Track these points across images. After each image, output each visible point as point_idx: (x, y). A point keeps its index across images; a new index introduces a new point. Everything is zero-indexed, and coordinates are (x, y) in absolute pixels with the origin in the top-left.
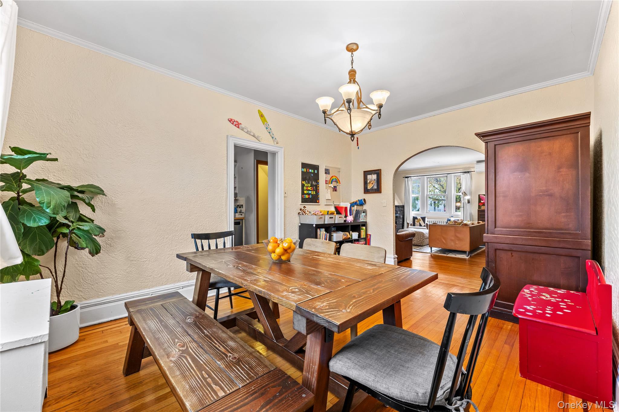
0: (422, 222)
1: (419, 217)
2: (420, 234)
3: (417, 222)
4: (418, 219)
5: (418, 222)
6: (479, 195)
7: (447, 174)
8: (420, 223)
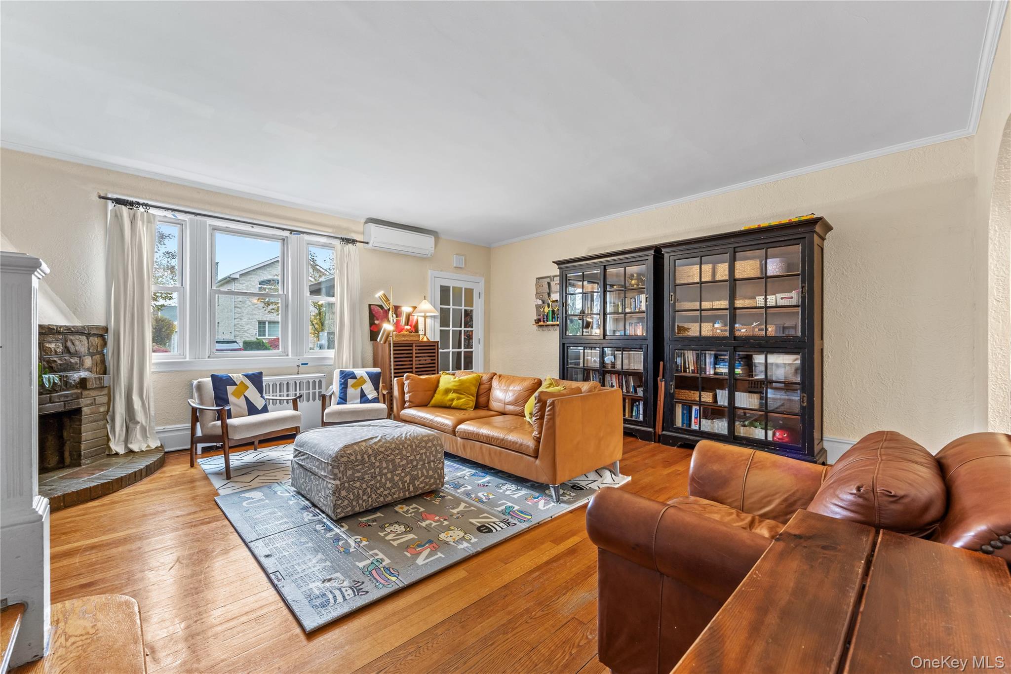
0: (252, 393)
1: (238, 377)
2: (433, 445)
3: (237, 394)
4: (234, 384)
5: (238, 397)
6: (370, 305)
7: (291, 231)
8: (246, 398)
